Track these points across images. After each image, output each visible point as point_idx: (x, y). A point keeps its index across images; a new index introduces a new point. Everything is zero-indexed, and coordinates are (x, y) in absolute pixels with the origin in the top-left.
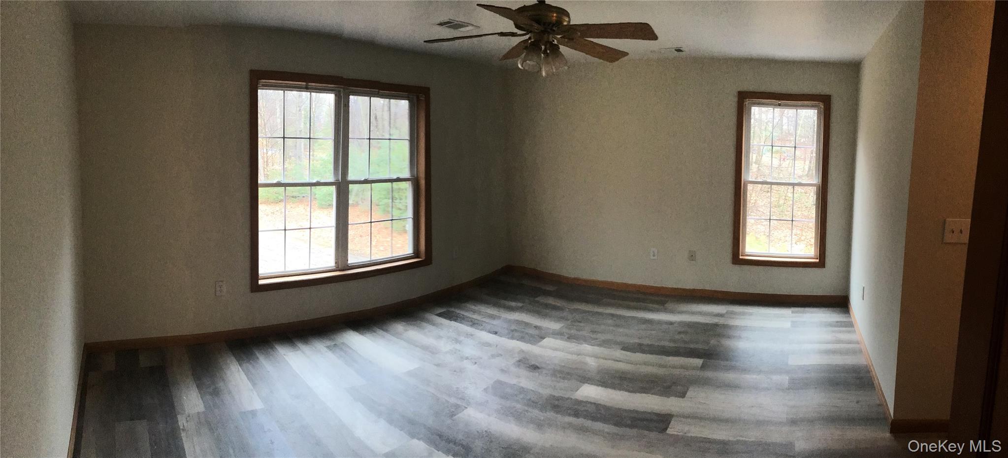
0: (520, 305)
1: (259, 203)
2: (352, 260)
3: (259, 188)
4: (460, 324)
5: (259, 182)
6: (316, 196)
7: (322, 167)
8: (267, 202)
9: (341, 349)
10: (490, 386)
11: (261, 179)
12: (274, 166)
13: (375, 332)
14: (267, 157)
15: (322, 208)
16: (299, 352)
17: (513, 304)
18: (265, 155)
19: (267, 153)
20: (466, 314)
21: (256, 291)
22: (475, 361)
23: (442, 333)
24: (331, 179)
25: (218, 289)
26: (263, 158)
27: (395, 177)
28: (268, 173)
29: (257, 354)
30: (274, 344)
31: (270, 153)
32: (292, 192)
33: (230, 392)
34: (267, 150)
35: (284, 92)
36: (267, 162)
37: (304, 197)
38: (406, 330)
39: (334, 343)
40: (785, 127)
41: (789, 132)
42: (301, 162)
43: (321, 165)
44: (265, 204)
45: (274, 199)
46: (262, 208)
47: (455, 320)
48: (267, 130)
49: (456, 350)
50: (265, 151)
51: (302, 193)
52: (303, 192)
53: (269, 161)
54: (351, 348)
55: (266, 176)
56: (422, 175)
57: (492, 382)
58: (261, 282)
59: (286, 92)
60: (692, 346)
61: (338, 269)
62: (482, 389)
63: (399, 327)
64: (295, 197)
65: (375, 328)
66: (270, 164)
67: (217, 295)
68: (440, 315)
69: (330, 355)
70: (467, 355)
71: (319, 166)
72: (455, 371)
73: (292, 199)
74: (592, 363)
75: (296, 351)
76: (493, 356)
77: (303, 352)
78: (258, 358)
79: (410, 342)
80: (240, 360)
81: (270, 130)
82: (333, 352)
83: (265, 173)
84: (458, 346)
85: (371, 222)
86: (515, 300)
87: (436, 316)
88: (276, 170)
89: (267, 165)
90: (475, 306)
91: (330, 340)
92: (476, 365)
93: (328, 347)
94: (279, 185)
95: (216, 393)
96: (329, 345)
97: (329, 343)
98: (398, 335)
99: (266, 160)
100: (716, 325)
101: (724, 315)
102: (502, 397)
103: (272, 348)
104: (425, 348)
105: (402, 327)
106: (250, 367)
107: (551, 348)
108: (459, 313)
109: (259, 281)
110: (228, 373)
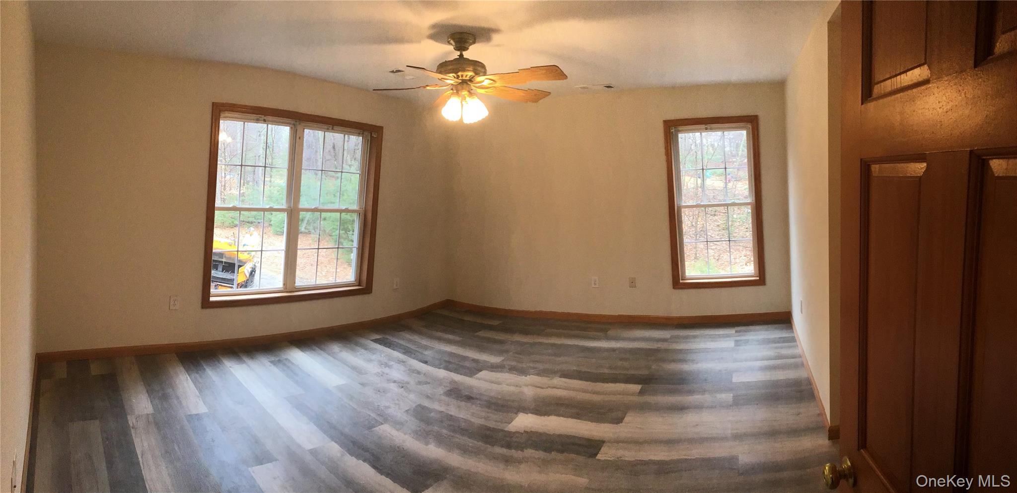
0: (457, 338)
1: (215, 227)
2: (299, 283)
3: (216, 211)
4: (392, 351)
5: (216, 205)
6: (272, 222)
7: (279, 193)
8: (223, 226)
9: (284, 365)
10: (412, 409)
11: (218, 203)
12: (231, 191)
13: (314, 350)
14: (225, 181)
15: (277, 235)
16: (244, 365)
17: (451, 337)
18: (223, 179)
19: (225, 178)
20: (401, 342)
21: (207, 308)
22: (403, 385)
23: (373, 357)
24: (284, 207)
25: (172, 303)
26: (221, 182)
27: (344, 208)
28: (226, 198)
29: (204, 365)
30: (221, 358)
31: (228, 177)
32: (248, 217)
33: (178, 398)
34: (225, 174)
35: (244, 123)
36: (225, 186)
37: (259, 223)
38: (341, 351)
39: (277, 359)
40: (727, 149)
41: (731, 153)
42: (258, 187)
43: (278, 192)
44: (220, 228)
45: (230, 224)
46: (217, 232)
47: (389, 347)
48: (226, 154)
49: (383, 373)
50: (223, 175)
51: (258, 219)
52: (259, 217)
53: (227, 185)
54: (293, 364)
55: (224, 200)
56: (370, 208)
57: (414, 405)
58: (212, 299)
59: (246, 123)
60: (633, 372)
61: (286, 290)
62: (404, 410)
63: (336, 348)
64: (252, 223)
65: (315, 347)
66: (228, 189)
67: (171, 308)
68: (376, 341)
69: (274, 369)
70: (395, 379)
71: (275, 192)
72: (379, 391)
73: (248, 224)
74: (529, 392)
75: (242, 364)
76: (420, 383)
77: (249, 366)
78: (204, 369)
79: (345, 363)
80: (188, 370)
81: (230, 154)
82: (277, 367)
83: (222, 197)
84: (387, 370)
85: (318, 249)
86: (453, 333)
87: (372, 342)
88: (233, 194)
89: (224, 190)
90: (411, 335)
91: (275, 356)
92: (403, 389)
93: (272, 362)
94: (234, 209)
95: (165, 397)
96: (273, 360)
97: (273, 359)
98: (333, 355)
99: (223, 184)
100: (657, 350)
101: (668, 339)
102: (422, 420)
103: (219, 361)
104: (354, 368)
105: (338, 348)
106: (197, 375)
107: (486, 381)
108: (393, 341)
109: (210, 298)
110: (178, 381)
